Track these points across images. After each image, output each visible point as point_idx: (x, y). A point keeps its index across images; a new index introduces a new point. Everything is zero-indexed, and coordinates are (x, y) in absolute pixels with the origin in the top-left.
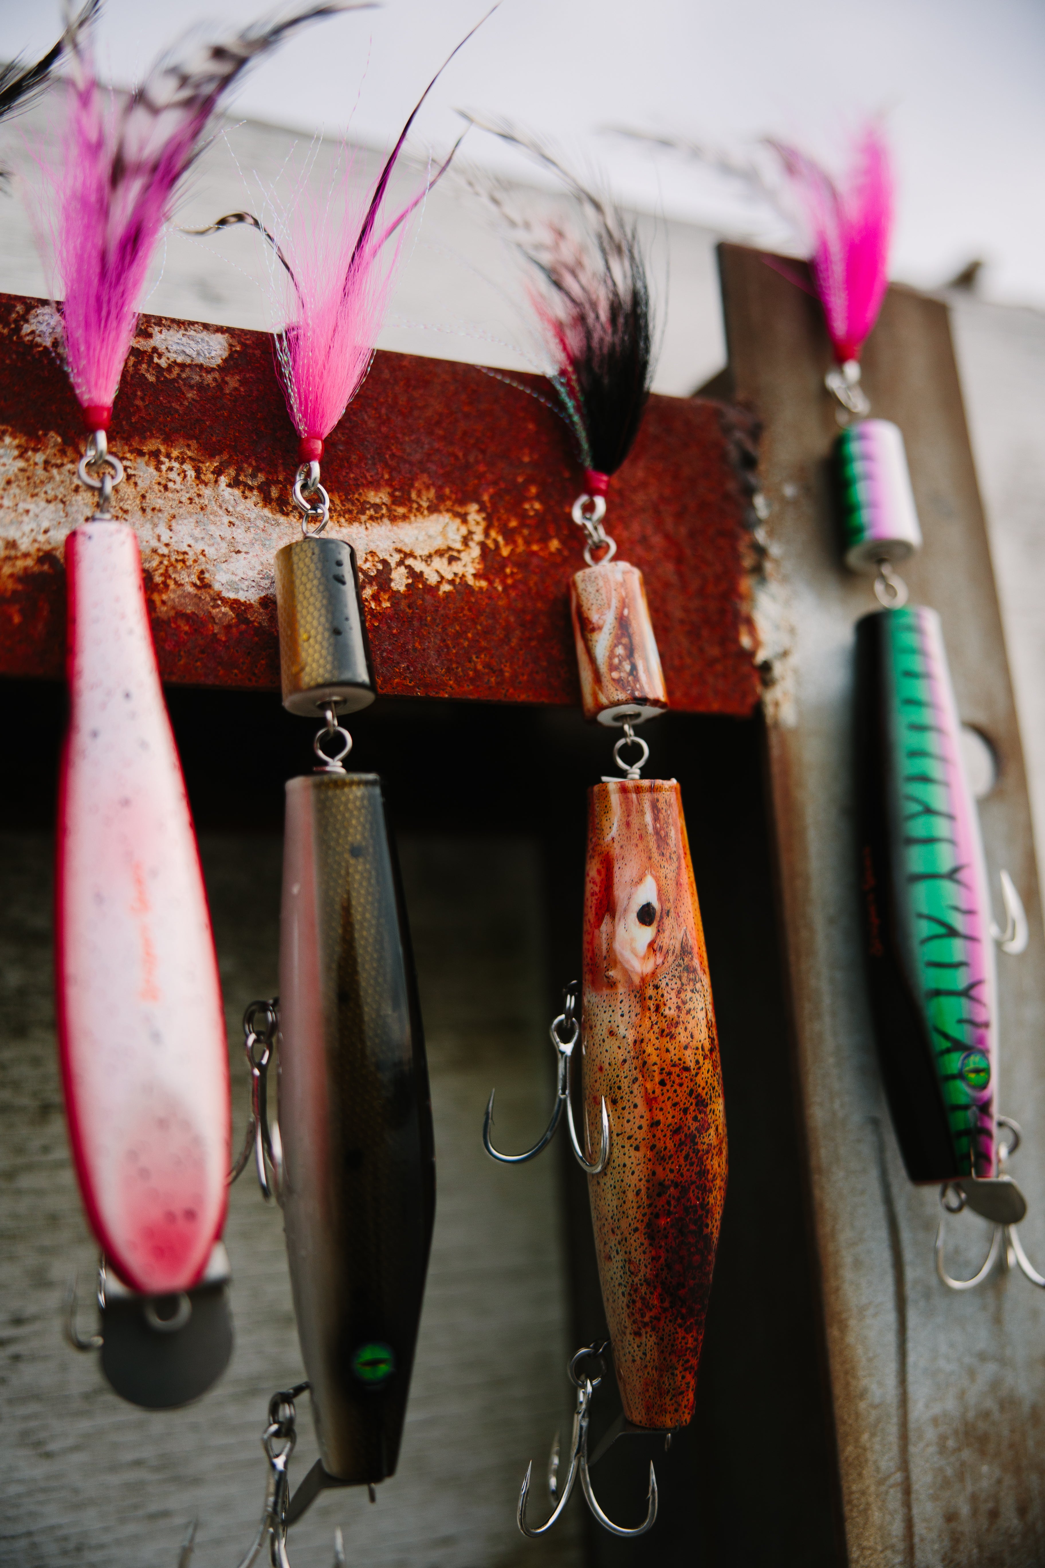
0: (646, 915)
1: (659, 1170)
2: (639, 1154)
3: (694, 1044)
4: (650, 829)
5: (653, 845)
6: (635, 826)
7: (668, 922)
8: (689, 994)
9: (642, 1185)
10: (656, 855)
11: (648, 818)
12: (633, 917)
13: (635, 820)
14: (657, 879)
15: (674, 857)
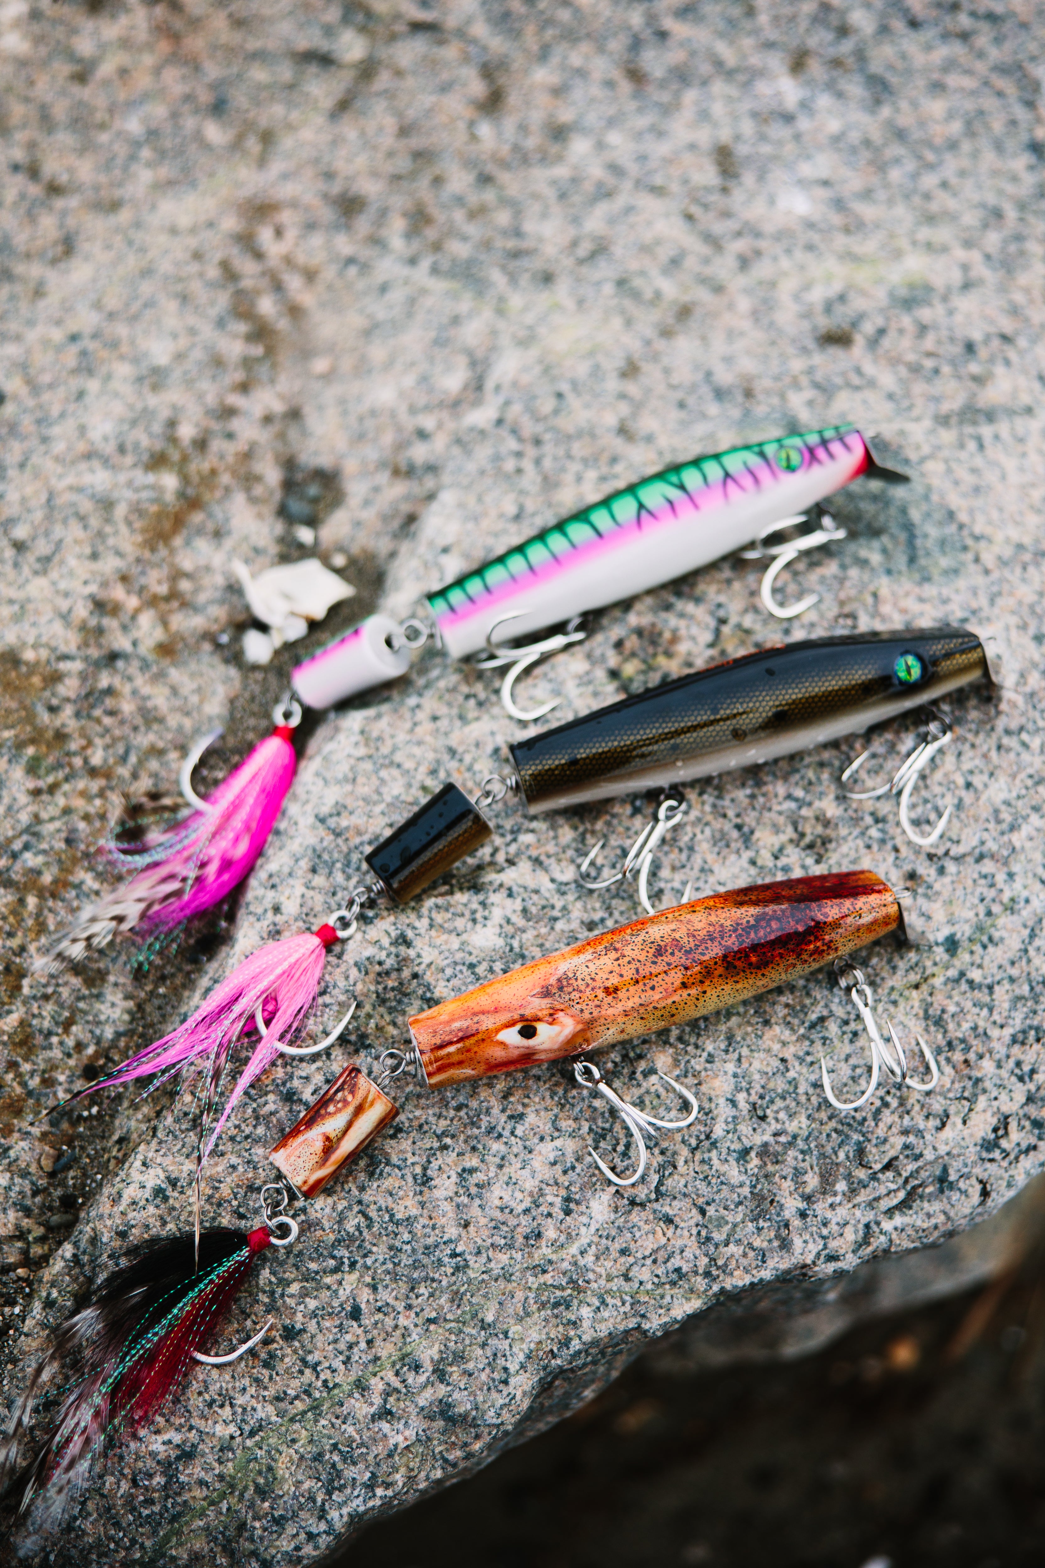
0: (528, 1032)
1: (717, 973)
2: (708, 989)
3: (617, 969)
4: (459, 1045)
5: (472, 1040)
6: (461, 1057)
7: (528, 1012)
8: (580, 982)
9: (730, 982)
10: (480, 1036)
11: (452, 1049)
12: (531, 1042)
13: (455, 1059)
14: (498, 1031)
15: (476, 1019)
